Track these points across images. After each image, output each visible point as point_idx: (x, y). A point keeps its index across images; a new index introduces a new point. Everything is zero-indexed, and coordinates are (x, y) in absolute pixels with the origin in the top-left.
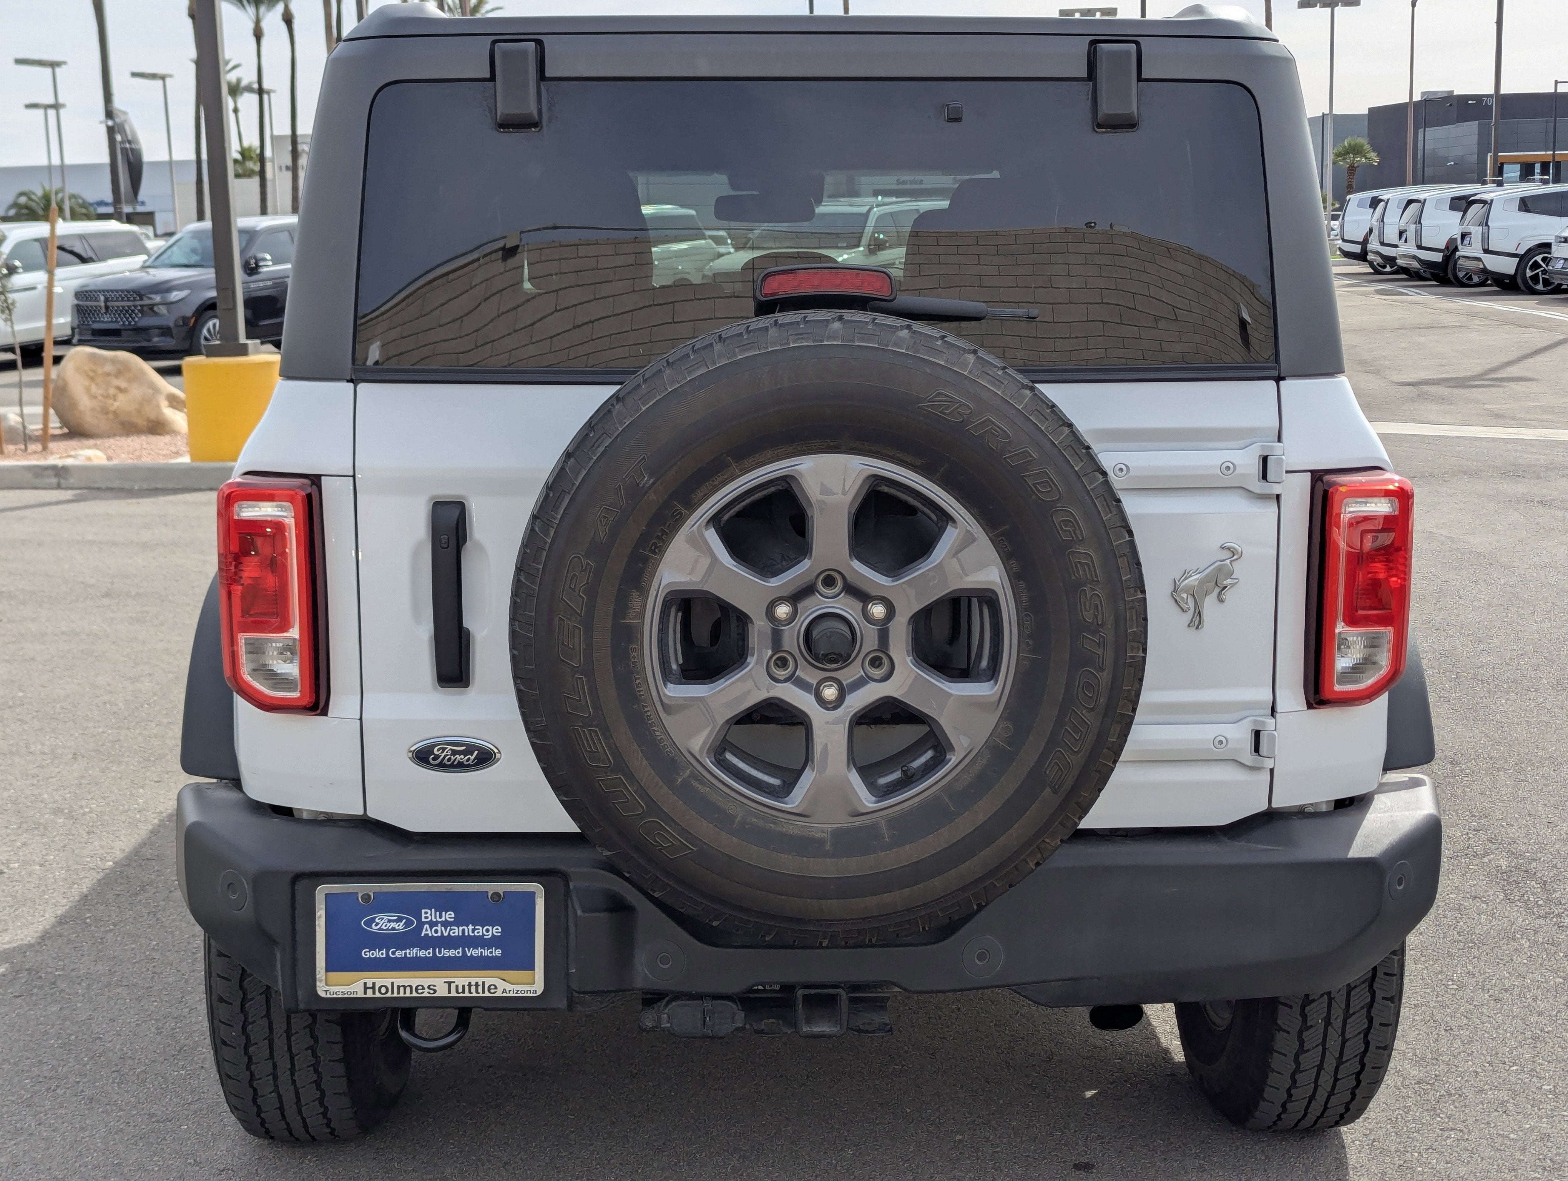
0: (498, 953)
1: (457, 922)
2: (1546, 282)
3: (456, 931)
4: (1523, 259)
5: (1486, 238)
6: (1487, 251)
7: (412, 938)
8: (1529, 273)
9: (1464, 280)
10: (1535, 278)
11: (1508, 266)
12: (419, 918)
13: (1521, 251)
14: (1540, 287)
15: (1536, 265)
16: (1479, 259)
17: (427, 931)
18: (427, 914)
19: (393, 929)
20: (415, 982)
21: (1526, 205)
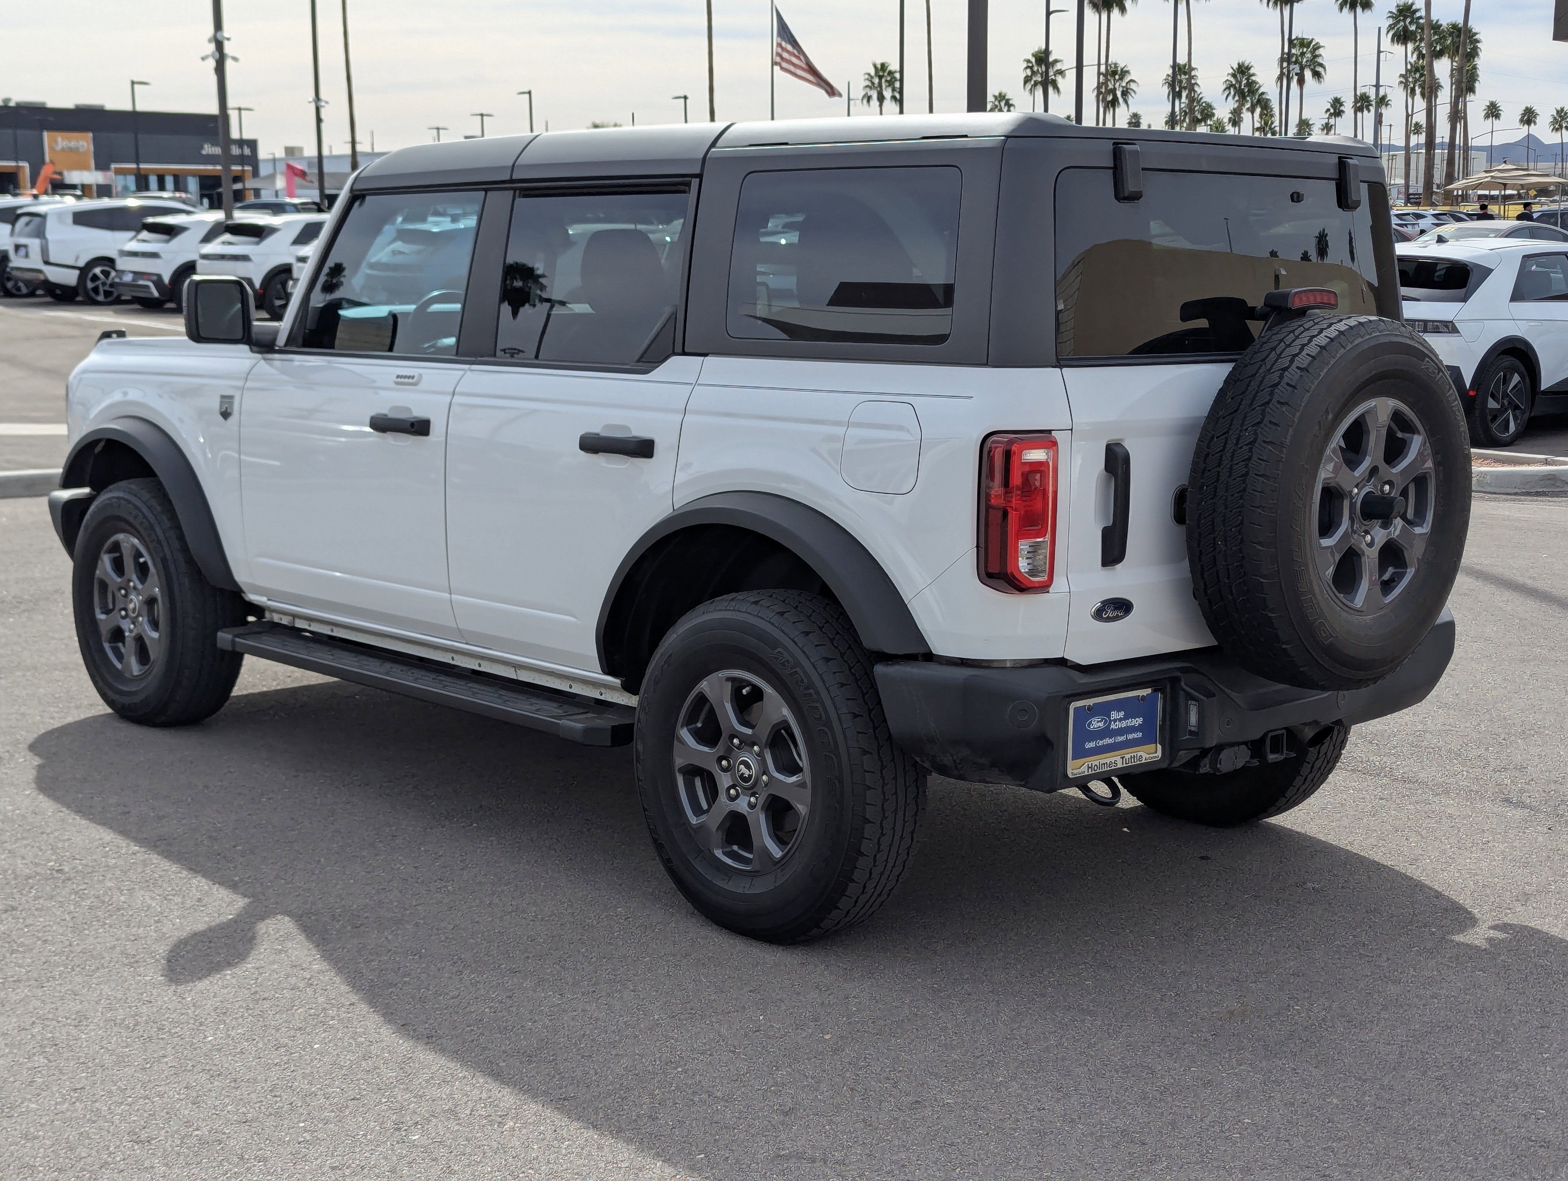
0: (1140, 735)
1: (1126, 718)
2: (107, 294)
3: (1124, 724)
4: (84, 271)
5: (44, 251)
6: (47, 263)
7: (1106, 732)
8: (90, 285)
9: (14, 291)
10: (96, 290)
11: (70, 278)
12: (1109, 717)
13: (81, 263)
14: (101, 298)
15: (95, 278)
16: (39, 271)
17: (1113, 726)
18: (1114, 715)
19: (1099, 727)
20: (1108, 761)
21: (81, 219)
